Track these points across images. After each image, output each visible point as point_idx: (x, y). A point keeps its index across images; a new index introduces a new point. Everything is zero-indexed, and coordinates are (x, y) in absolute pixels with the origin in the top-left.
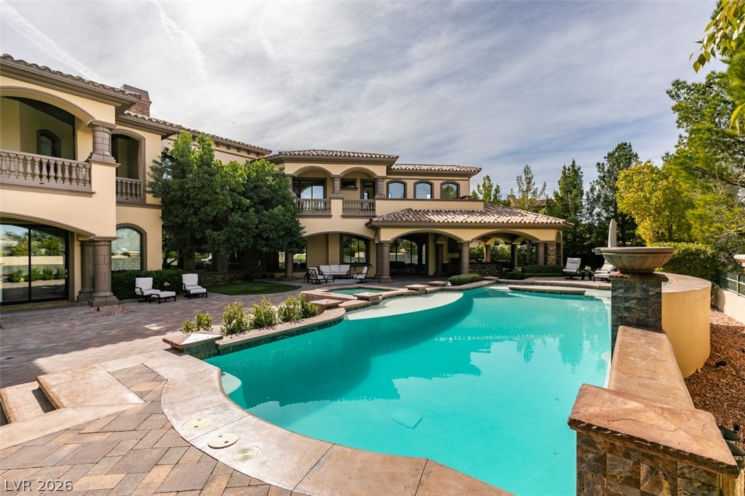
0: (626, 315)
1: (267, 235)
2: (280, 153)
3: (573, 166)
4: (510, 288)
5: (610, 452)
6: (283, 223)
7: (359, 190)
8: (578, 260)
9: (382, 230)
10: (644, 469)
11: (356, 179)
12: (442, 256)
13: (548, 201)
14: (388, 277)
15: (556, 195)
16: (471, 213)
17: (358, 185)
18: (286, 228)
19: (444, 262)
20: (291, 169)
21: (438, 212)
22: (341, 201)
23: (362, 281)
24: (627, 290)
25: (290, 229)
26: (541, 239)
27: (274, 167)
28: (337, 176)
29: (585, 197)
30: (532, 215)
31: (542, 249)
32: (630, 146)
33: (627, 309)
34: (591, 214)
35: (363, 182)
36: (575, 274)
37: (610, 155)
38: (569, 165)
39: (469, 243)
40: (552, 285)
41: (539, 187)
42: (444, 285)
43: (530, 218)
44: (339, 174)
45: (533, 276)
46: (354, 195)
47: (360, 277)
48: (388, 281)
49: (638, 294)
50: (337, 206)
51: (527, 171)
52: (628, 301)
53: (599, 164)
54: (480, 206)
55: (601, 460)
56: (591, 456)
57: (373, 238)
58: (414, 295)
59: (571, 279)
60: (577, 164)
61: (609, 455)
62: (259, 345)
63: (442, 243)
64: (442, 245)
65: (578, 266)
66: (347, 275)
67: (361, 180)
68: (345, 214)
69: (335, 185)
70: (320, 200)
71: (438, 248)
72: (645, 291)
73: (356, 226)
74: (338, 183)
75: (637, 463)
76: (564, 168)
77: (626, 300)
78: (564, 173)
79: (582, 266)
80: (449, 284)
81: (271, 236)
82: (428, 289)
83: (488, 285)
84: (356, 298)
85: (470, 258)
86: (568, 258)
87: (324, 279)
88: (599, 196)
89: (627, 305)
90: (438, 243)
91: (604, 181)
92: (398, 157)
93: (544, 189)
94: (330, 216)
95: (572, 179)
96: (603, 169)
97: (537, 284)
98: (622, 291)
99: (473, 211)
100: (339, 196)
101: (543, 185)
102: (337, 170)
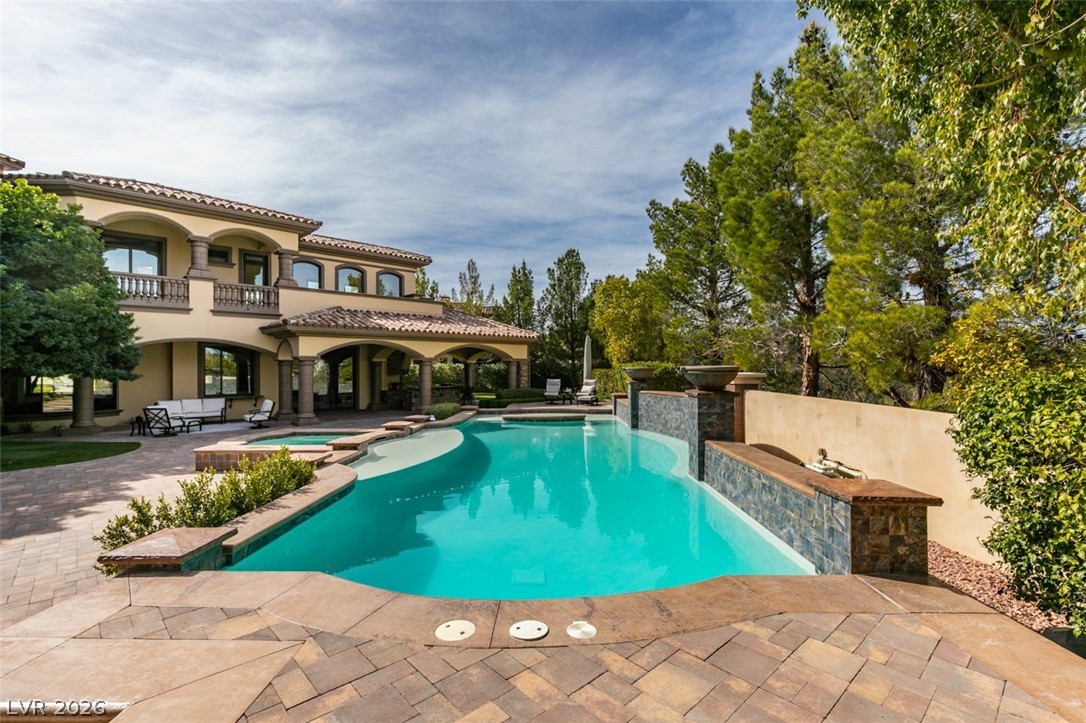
0: (709, 430)
1: (53, 342)
2: (66, 174)
3: (524, 268)
4: (505, 419)
5: (872, 514)
6: (95, 319)
7: (236, 268)
8: (558, 381)
9: (301, 338)
10: (891, 519)
11: (231, 248)
12: (380, 380)
13: (496, 308)
14: (312, 415)
15: (506, 301)
16: (430, 318)
17: (235, 258)
18: (102, 329)
19: (383, 389)
20: (95, 211)
21: (385, 315)
22: (211, 284)
23: (259, 425)
24: (709, 407)
25: (113, 331)
26: (514, 357)
27: (54, 201)
28: (202, 239)
29: (535, 307)
30: (501, 326)
31: (514, 369)
32: (578, 254)
33: (710, 424)
34: (542, 326)
35: (245, 255)
36: (557, 398)
37: (560, 261)
38: (519, 266)
39: (431, 361)
40: (539, 411)
41: (485, 290)
42: (428, 420)
43: (501, 330)
44: (207, 236)
45: (512, 402)
46: (231, 275)
47: (258, 417)
48: (312, 421)
49: (718, 410)
50: (201, 293)
51: (472, 266)
52: (709, 417)
53: (549, 270)
54: (437, 310)
55: (866, 523)
56: (860, 522)
57: (275, 351)
58: (398, 436)
59: (552, 404)
60: (528, 267)
61: (871, 518)
62: (278, 536)
63: (380, 360)
64: (380, 363)
65: (558, 388)
66: (221, 416)
67: (240, 250)
68: (217, 309)
69: (198, 255)
70: (151, 279)
71: (373, 367)
72: (723, 406)
73: (244, 330)
74: (202, 252)
75: (887, 518)
76: (514, 269)
77: (709, 415)
78: (514, 275)
79: (563, 387)
80: (433, 418)
81: (65, 343)
82: (414, 427)
83: (472, 416)
84: (331, 448)
85: (434, 382)
86: (548, 380)
87: (184, 425)
88: (550, 306)
89: (710, 420)
90: (374, 360)
91: (554, 290)
92: (321, 224)
93: (491, 293)
94: (188, 310)
95: (521, 283)
96: (553, 275)
97: (525, 412)
98: (706, 407)
99: (430, 317)
100: (205, 274)
101: (489, 288)
102: (203, 228)
